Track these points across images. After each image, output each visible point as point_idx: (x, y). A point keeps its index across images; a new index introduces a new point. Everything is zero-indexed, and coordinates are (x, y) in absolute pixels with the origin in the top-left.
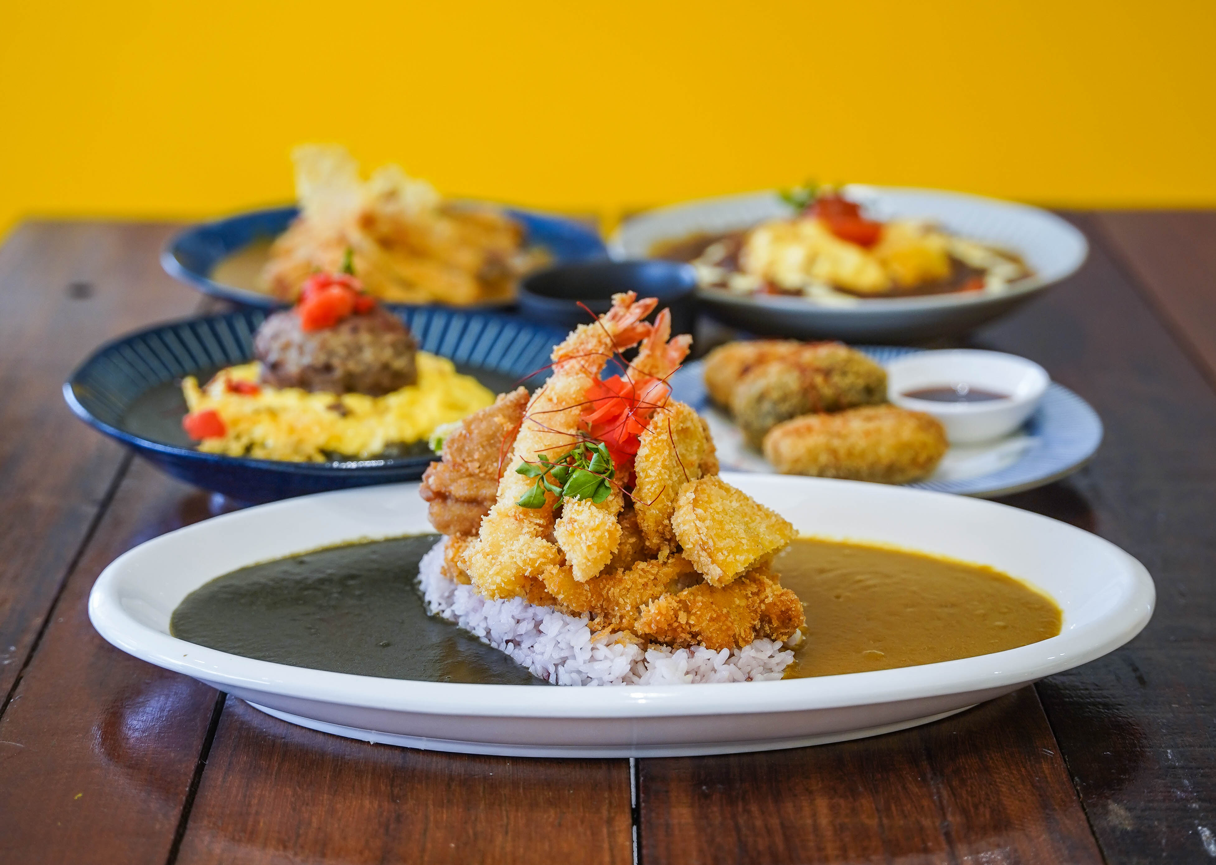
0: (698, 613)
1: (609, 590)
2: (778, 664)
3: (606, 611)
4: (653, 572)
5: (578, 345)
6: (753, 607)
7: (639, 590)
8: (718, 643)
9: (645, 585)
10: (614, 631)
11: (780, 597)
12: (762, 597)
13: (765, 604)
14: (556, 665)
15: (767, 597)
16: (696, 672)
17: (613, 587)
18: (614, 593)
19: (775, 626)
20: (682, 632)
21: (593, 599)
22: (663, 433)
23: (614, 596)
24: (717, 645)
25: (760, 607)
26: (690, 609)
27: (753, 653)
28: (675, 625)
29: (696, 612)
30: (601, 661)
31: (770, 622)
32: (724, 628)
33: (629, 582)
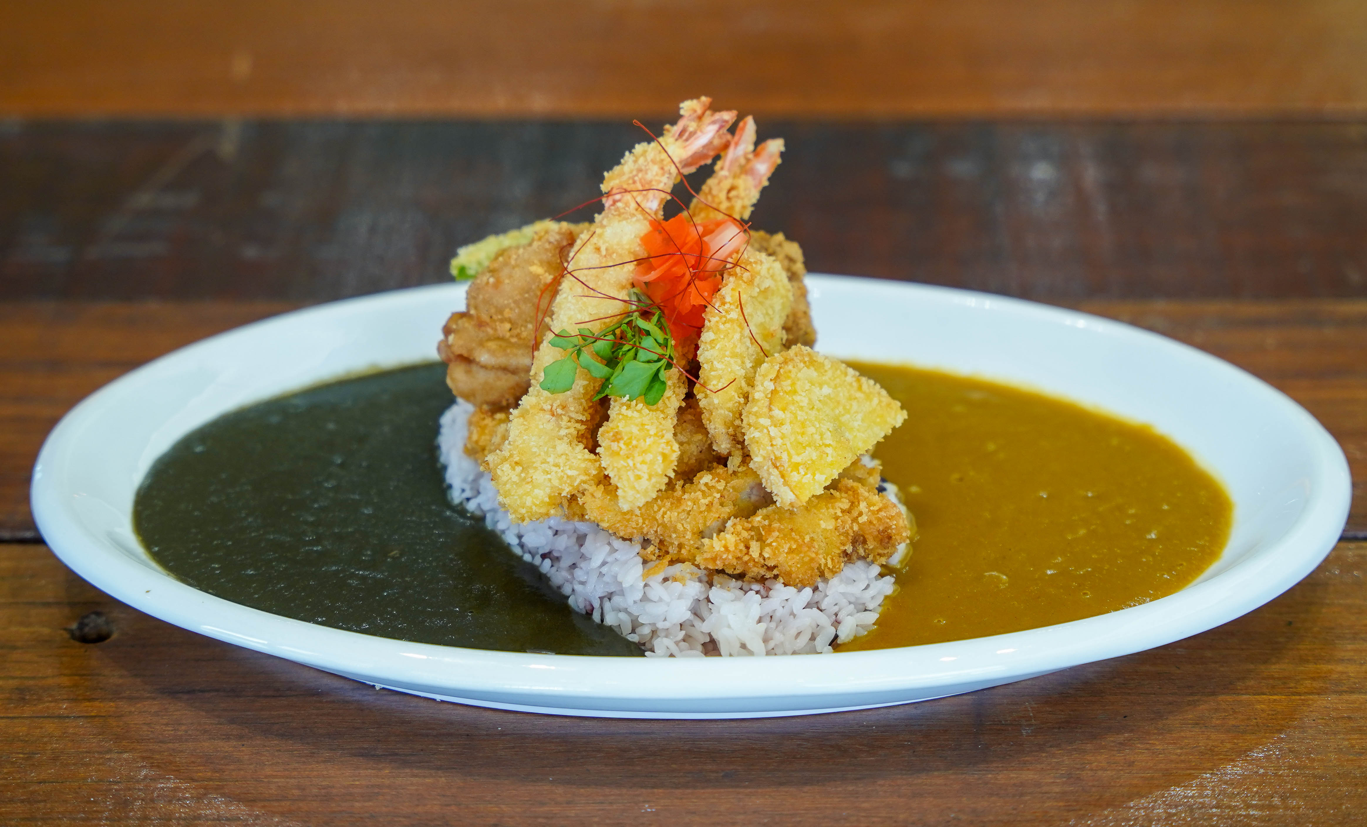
0: (774, 544)
1: (665, 513)
2: (873, 598)
3: (661, 537)
4: (719, 488)
5: (635, 173)
6: (843, 528)
7: (701, 512)
8: (799, 578)
9: (710, 506)
10: (672, 563)
11: (878, 513)
12: (855, 514)
13: (858, 523)
14: (601, 599)
15: (861, 514)
16: (771, 617)
17: (670, 509)
18: (670, 518)
19: (871, 547)
20: (754, 566)
21: (644, 526)
22: (732, 310)
23: (671, 522)
24: (798, 580)
25: (852, 528)
26: (764, 538)
27: (842, 588)
28: (746, 558)
29: (772, 542)
30: (655, 602)
31: (864, 542)
32: (806, 559)
33: (689, 503)
